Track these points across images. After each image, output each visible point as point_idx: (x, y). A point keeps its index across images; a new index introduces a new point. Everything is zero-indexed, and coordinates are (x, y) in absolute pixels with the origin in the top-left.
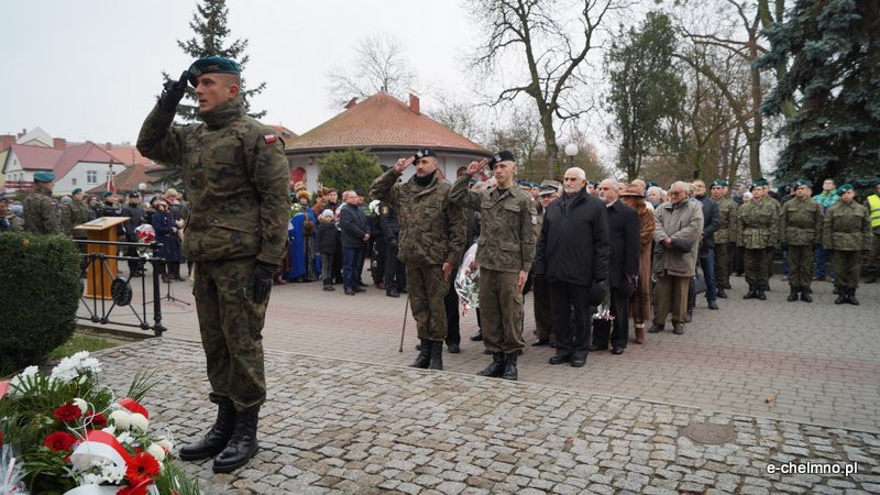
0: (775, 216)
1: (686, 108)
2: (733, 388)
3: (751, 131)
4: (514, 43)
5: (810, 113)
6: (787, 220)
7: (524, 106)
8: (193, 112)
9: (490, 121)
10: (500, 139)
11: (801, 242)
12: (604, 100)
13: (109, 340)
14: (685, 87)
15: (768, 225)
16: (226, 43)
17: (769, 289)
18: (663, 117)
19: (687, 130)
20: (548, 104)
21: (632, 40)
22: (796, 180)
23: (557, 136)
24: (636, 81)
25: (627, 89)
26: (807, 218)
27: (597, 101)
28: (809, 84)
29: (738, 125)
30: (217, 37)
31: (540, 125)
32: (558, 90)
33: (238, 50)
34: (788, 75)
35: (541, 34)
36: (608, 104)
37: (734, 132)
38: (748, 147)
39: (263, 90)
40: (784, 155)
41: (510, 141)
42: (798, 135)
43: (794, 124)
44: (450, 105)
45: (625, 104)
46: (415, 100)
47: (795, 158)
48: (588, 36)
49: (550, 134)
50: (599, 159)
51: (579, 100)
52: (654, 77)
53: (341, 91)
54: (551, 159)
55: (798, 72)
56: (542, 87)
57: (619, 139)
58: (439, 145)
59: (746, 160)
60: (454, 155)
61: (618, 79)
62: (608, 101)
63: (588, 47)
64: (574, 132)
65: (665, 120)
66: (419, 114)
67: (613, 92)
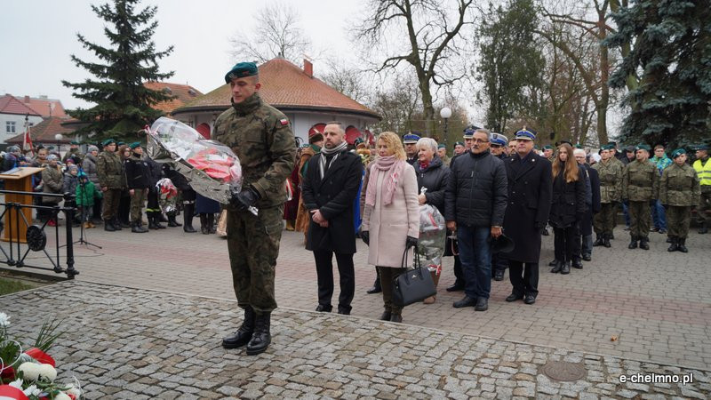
0: (620, 175)
1: (544, 78)
2: (583, 328)
3: (599, 99)
4: (397, 17)
5: (650, 87)
6: (629, 179)
7: (405, 73)
8: (106, 71)
9: (375, 85)
10: (384, 101)
11: (640, 199)
12: (475, 70)
13: (25, 283)
14: (544, 60)
15: (613, 183)
16: (137, 10)
17: (613, 238)
18: (524, 85)
19: (545, 97)
20: (426, 72)
21: (500, 17)
22: (637, 143)
23: (433, 100)
24: (503, 54)
25: (495, 60)
26: (645, 178)
27: (468, 70)
28: (650, 61)
29: (588, 94)
30: (128, 3)
31: (419, 89)
32: (435, 59)
33: (148, 16)
34: (632, 53)
35: (420, 10)
36: (478, 73)
37: (584, 100)
38: (596, 113)
39: (171, 53)
40: (628, 122)
41: (392, 103)
42: (640, 105)
43: (636, 95)
44: (340, 70)
45: (493, 73)
46: (309, 65)
47: (637, 125)
48: (462, 12)
49: (427, 98)
50: (469, 120)
51: (453, 69)
52: (518, 51)
53: (242, 55)
54: (428, 120)
55: (641, 51)
56: (421, 56)
57: (487, 105)
58: (330, 105)
59: (595, 123)
60: (343, 115)
61: (487, 51)
62: (478, 71)
63: (461, 23)
64: (449, 96)
65: (527, 88)
66: (312, 78)
67: (482, 62)
